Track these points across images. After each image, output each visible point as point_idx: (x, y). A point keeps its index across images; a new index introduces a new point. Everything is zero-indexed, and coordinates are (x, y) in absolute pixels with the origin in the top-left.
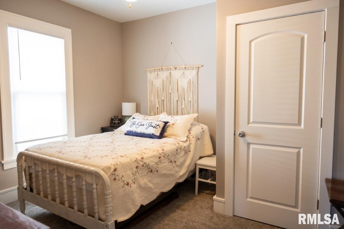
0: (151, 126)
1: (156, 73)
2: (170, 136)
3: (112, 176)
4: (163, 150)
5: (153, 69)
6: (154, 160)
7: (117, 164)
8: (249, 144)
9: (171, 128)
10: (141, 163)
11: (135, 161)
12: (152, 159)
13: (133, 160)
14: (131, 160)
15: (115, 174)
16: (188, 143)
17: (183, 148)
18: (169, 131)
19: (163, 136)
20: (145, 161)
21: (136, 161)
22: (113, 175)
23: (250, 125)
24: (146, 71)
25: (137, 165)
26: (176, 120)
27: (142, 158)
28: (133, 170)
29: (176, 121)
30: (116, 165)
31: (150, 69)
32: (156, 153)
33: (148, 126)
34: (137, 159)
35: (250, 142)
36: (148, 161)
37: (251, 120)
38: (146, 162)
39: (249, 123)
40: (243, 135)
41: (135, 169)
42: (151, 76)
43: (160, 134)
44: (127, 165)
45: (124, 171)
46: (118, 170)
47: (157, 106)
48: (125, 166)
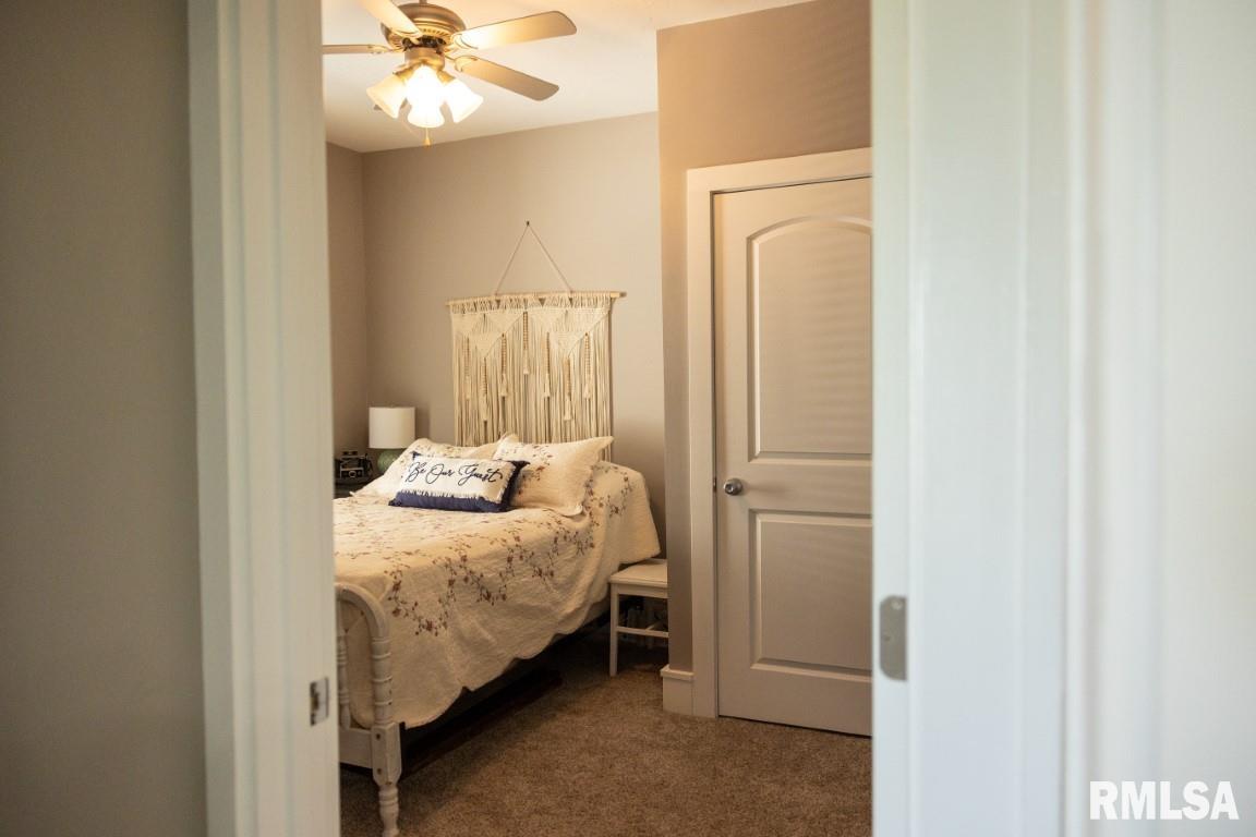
0: (476, 475)
1: (479, 314)
2: (533, 504)
3: (389, 602)
4: (517, 539)
5: (471, 301)
6: (495, 566)
7: (399, 571)
8: (753, 514)
9: (534, 480)
10: (462, 573)
11: (447, 566)
12: (487, 563)
13: (439, 562)
14: (434, 562)
15: (396, 598)
16: (586, 520)
17: (572, 534)
18: (529, 489)
19: (512, 503)
20: (471, 566)
21: (448, 565)
22: (393, 601)
23: (754, 462)
24: (448, 306)
25: (449, 576)
26: (550, 456)
27: (464, 559)
28: (441, 590)
29: (549, 460)
30: (399, 575)
31: (459, 302)
32: (497, 546)
33: (465, 476)
34: (449, 560)
35: (755, 506)
36: (480, 567)
37: (758, 449)
38: (474, 569)
39: (751, 455)
40: (737, 490)
41: (446, 588)
42: (463, 324)
43: (504, 496)
44: (425, 576)
45: (419, 592)
46: (403, 589)
47: (484, 417)
48: (419, 575)
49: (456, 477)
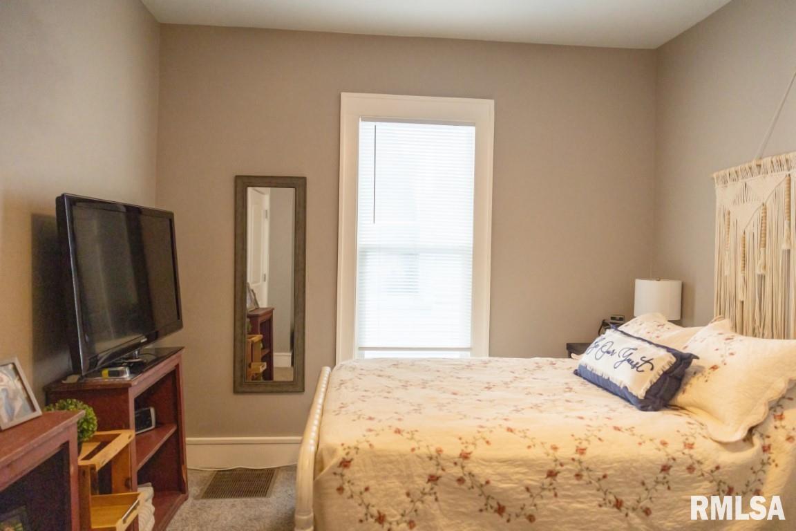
0: (629, 361)
1: (740, 184)
3: (333, 477)
4: (582, 451)
6: (519, 476)
7: (357, 448)
9: (702, 379)
10: (457, 472)
11: (431, 458)
12: (504, 469)
13: (423, 451)
14: (413, 450)
15: (342, 475)
16: (748, 454)
17: (707, 467)
18: (691, 393)
20: (471, 466)
21: (436, 458)
22: (338, 477)
25: (432, 470)
26: (732, 354)
27: (465, 456)
28: (413, 482)
29: (729, 360)
30: (353, 452)
32: (537, 453)
33: (623, 359)
34: (439, 451)
36: (489, 471)
38: (476, 471)
41: (421, 483)
42: (725, 195)
43: (648, 392)
44: (391, 462)
45: (376, 477)
46: (354, 467)
48: (383, 462)
49: (615, 358)
